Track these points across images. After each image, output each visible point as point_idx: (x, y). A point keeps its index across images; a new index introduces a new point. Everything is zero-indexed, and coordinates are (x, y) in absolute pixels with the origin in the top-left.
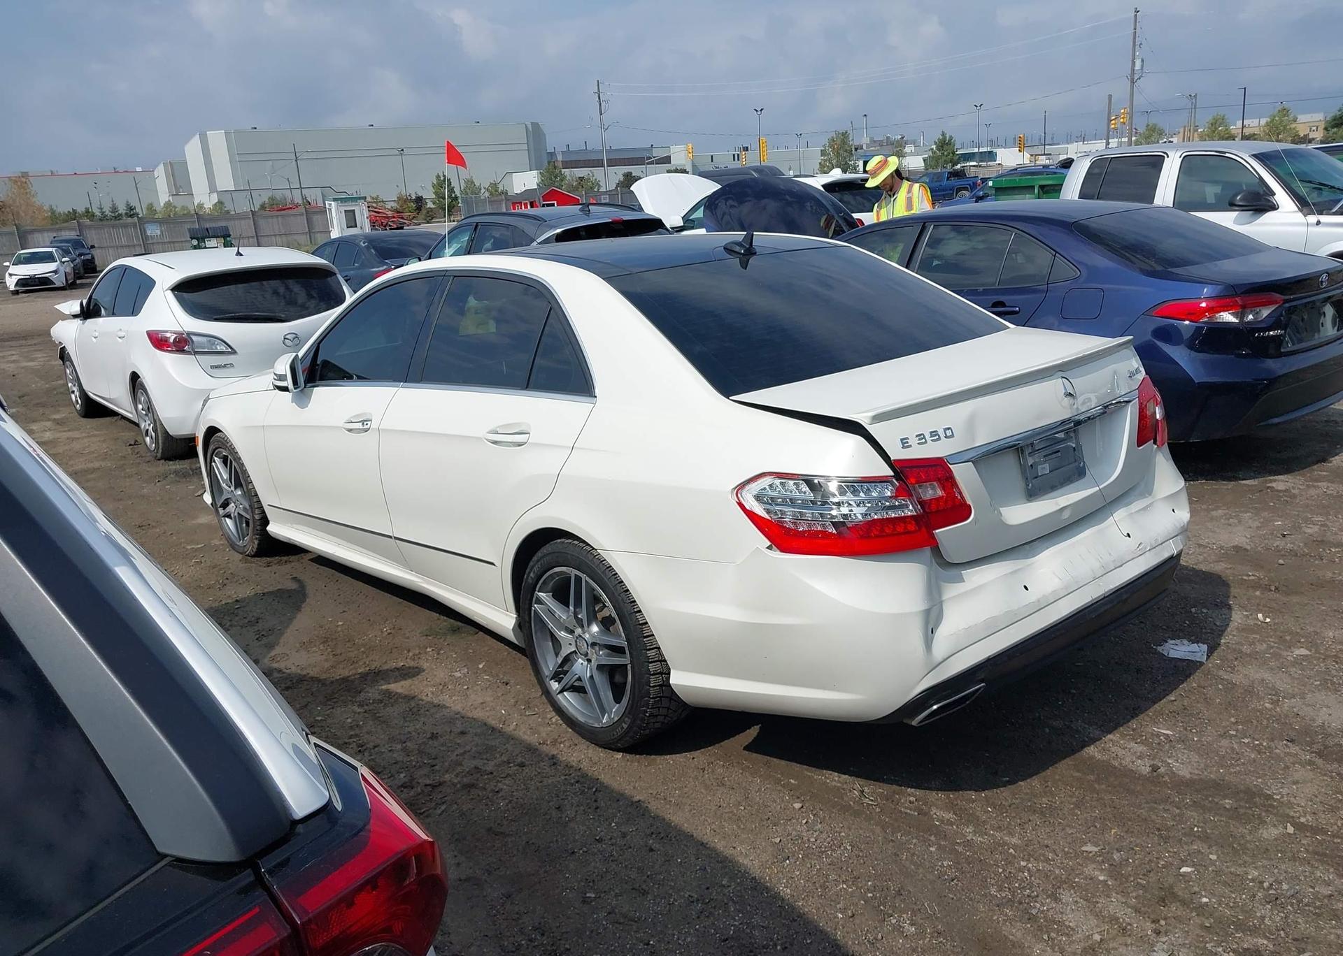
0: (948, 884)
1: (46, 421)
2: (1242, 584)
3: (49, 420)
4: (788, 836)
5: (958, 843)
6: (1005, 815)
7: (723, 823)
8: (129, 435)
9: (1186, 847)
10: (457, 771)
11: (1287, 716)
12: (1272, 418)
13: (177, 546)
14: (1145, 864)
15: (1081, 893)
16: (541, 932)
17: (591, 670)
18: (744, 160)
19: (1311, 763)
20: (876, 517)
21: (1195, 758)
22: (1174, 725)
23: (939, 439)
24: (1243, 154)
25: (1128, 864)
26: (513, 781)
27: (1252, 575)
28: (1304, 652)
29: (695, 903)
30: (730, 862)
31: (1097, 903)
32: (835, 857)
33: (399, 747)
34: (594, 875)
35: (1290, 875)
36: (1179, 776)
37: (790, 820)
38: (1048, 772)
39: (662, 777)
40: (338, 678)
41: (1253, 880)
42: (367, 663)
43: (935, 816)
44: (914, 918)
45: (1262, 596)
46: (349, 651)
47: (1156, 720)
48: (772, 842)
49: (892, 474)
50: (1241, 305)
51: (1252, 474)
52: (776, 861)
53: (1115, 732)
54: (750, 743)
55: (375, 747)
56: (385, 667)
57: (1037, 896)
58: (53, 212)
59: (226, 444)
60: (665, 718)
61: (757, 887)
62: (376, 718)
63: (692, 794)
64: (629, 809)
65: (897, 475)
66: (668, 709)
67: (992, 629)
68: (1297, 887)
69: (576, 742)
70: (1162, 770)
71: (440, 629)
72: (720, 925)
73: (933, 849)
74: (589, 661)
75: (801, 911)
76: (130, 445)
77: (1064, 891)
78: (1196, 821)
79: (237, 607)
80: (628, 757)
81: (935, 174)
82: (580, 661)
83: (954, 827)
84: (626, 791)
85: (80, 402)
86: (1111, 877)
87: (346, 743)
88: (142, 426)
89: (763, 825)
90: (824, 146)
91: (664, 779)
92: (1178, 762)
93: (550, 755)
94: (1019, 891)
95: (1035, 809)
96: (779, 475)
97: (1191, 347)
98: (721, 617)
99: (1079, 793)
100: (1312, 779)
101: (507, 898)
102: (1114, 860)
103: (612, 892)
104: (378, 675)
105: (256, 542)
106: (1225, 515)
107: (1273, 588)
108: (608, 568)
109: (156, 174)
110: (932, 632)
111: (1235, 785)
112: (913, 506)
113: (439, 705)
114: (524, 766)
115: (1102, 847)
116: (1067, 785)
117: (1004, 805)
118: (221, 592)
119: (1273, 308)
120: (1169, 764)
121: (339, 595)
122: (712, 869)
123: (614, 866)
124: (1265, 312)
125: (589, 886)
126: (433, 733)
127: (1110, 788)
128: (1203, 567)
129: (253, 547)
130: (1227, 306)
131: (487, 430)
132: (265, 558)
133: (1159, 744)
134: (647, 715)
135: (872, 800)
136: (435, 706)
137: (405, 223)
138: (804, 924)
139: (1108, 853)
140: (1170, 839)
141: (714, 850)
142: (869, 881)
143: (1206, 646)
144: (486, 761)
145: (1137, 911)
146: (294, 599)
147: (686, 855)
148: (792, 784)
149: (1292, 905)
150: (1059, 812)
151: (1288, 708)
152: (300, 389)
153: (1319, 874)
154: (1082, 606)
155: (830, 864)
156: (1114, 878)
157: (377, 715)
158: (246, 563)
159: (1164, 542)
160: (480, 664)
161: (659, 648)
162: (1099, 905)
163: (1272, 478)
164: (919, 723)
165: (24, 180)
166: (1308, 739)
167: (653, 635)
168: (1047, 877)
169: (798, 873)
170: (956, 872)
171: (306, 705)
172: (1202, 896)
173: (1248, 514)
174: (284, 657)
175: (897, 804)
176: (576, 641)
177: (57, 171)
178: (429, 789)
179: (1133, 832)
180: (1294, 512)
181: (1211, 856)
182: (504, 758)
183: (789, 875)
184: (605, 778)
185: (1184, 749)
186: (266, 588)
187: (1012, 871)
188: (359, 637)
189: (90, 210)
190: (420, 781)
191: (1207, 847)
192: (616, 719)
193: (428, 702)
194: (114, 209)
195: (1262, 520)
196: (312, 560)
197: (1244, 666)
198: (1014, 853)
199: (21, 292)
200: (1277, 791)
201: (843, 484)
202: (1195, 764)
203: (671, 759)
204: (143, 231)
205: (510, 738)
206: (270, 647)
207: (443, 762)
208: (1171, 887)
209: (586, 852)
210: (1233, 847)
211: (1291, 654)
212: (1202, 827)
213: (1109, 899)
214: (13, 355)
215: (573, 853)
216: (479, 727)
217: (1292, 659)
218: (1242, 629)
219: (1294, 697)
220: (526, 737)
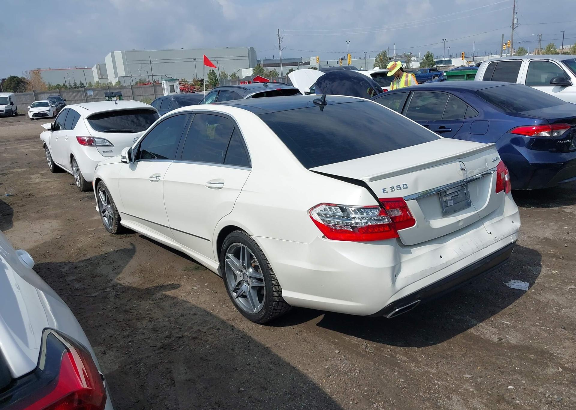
0: (401, 390)
1: (38, 174)
2: (547, 255)
3: (39, 174)
4: (332, 365)
5: (407, 371)
6: (430, 359)
7: (303, 358)
8: (70, 181)
9: (511, 377)
10: (190, 331)
11: (563, 317)
12: (565, 180)
13: (84, 229)
14: (492, 384)
15: (461, 396)
16: (219, 405)
17: (249, 288)
18: (341, 63)
19: (572, 339)
20: (371, 224)
21: (519, 335)
22: (511, 319)
23: (401, 189)
24: (557, 61)
25: (484, 384)
26: (214, 336)
27: (552, 251)
28: (573, 287)
29: (287, 395)
30: (305, 376)
31: (468, 401)
32: (351, 376)
33: (167, 319)
34: (245, 380)
35: (559, 391)
36: (511, 343)
37: (333, 358)
38: (451, 340)
39: (279, 336)
40: (145, 288)
41: (541, 393)
42: (158, 282)
43: (398, 358)
44: (384, 405)
45: (556, 261)
46: (151, 277)
47: (503, 317)
48: (324, 368)
49: (378, 205)
50: (551, 129)
51: (556, 205)
52: (325, 376)
53: (483, 322)
54: (319, 322)
55: (157, 319)
56: (165, 284)
57: (441, 397)
58: (50, 85)
59: (103, 185)
60: (281, 311)
61: (316, 388)
62: (158, 306)
63: (291, 345)
64: (263, 351)
65: (381, 205)
66: (282, 306)
67: (424, 275)
68: (561, 397)
69: (243, 320)
70: (503, 340)
71: (190, 268)
72: (297, 405)
73: (396, 373)
74: (249, 284)
75: (334, 400)
76: (71, 185)
77: (454, 395)
78: (517, 364)
79: (105, 256)
80: (265, 327)
81: (424, 70)
82: (245, 284)
83: (406, 363)
84: (262, 343)
85: (52, 166)
86: (476, 389)
87: (144, 317)
88: (75, 177)
89: (321, 360)
90: (376, 57)
91: (280, 338)
92: (511, 337)
93: (231, 325)
94: (433, 394)
95: (444, 356)
96: (329, 204)
97: (528, 147)
98: (302, 267)
99: (464, 350)
100: (572, 346)
101: (205, 389)
102: (478, 381)
103: (251, 388)
104: (162, 287)
105: (116, 228)
106: (542, 223)
107: (561, 257)
108: (256, 244)
109: (93, 69)
110: (396, 277)
111: (536, 348)
112: (388, 219)
113: (186, 302)
114: (219, 330)
115: (473, 375)
116: (459, 346)
117: (430, 354)
118: (100, 249)
119: (566, 130)
120: (507, 337)
121: (149, 252)
122: (297, 379)
123: (254, 376)
124: (562, 132)
125: (242, 385)
126: (182, 314)
127: (479, 348)
128: (530, 247)
129: (115, 230)
130: (545, 129)
131: (207, 182)
132: (120, 235)
133: (503, 328)
134: (272, 309)
135: (371, 350)
136: (184, 302)
137: (196, 91)
138: (334, 406)
139: (475, 378)
140: (504, 373)
141: (298, 370)
142: (366, 387)
143: (528, 283)
144: (203, 327)
145: (487, 406)
146: (130, 253)
147: (286, 372)
148: (336, 342)
149: (558, 405)
150: (454, 358)
151: (563, 313)
152: (132, 162)
153: (572, 391)
154: (467, 265)
155: (349, 379)
156: (477, 390)
157: (159, 305)
158: (112, 237)
159: (507, 237)
160: (206, 283)
161: (277, 280)
162: (469, 402)
163: (565, 207)
164: (390, 317)
165: (38, 72)
166: (572, 328)
167: (274, 274)
168: (446, 388)
169: (334, 382)
170: (405, 384)
171: (130, 300)
172: (517, 400)
173: (553, 223)
174: (123, 278)
175: (382, 352)
176: (243, 276)
177: (52, 68)
178: (178, 339)
179: (488, 369)
180: (574, 223)
181: (522, 381)
182: (211, 326)
183: (330, 383)
184: (254, 337)
185: (514, 331)
186: (119, 248)
187: (431, 385)
188: (156, 270)
189: (65, 85)
190: (174, 335)
191: (521, 377)
192: (259, 310)
193: (181, 300)
194: (75, 84)
195: (559, 226)
196: (139, 236)
197: (545, 293)
198: (432, 376)
199: (35, 119)
200: (555, 351)
201: (356, 209)
202: (519, 338)
203: (283, 329)
204: (86, 94)
205: (215, 317)
206: (118, 274)
207: (185, 327)
208: (503, 395)
209: (242, 369)
210: (533, 377)
211: (567, 288)
212: (519, 368)
213: (474, 400)
214: (28, 146)
215: (237, 369)
216: (202, 312)
217: (567, 290)
218: (546, 276)
219: (567, 308)
220: (222, 317)
